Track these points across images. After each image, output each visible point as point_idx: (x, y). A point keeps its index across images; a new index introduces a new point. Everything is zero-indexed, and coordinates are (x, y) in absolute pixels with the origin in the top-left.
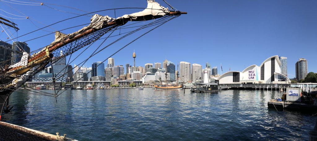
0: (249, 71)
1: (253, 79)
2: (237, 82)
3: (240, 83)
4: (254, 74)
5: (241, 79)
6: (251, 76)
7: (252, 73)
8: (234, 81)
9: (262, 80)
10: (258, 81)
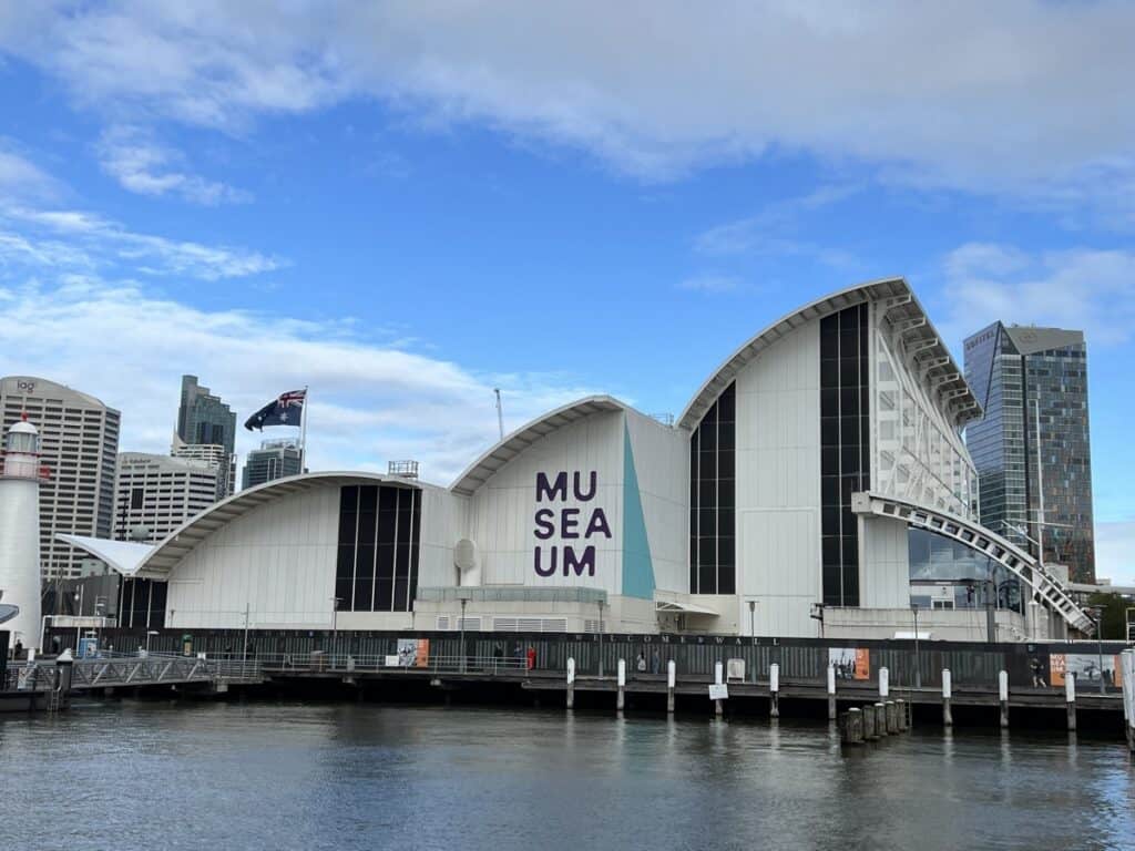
0: (542, 479)
1: (583, 580)
2: (383, 605)
3: (425, 616)
4: (598, 513)
5: (432, 571)
6: (558, 541)
7: (572, 502)
8: (343, 605)
9: (707, 588)
10: (658, 598)
